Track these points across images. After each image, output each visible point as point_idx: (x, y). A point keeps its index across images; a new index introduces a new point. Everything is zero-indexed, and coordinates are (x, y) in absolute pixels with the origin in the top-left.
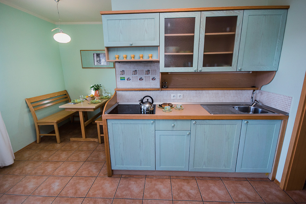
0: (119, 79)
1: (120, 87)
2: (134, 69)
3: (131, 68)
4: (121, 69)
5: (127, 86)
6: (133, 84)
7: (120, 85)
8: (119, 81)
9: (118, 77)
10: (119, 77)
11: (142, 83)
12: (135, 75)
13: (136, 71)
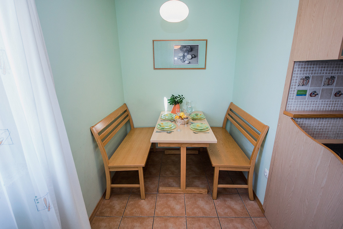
0: (294, 94)
1: (292, 108)
2: (330, 74)
3: (325, 72)
4: (303, 74)
5: (307, 107)
6: (319, 104)
7: (292, 105)
8: (294, 98)
9: (293, 89)
10: (294, 91)
11: (338, 101)
12: (329, 87)
13: (333, 78)
